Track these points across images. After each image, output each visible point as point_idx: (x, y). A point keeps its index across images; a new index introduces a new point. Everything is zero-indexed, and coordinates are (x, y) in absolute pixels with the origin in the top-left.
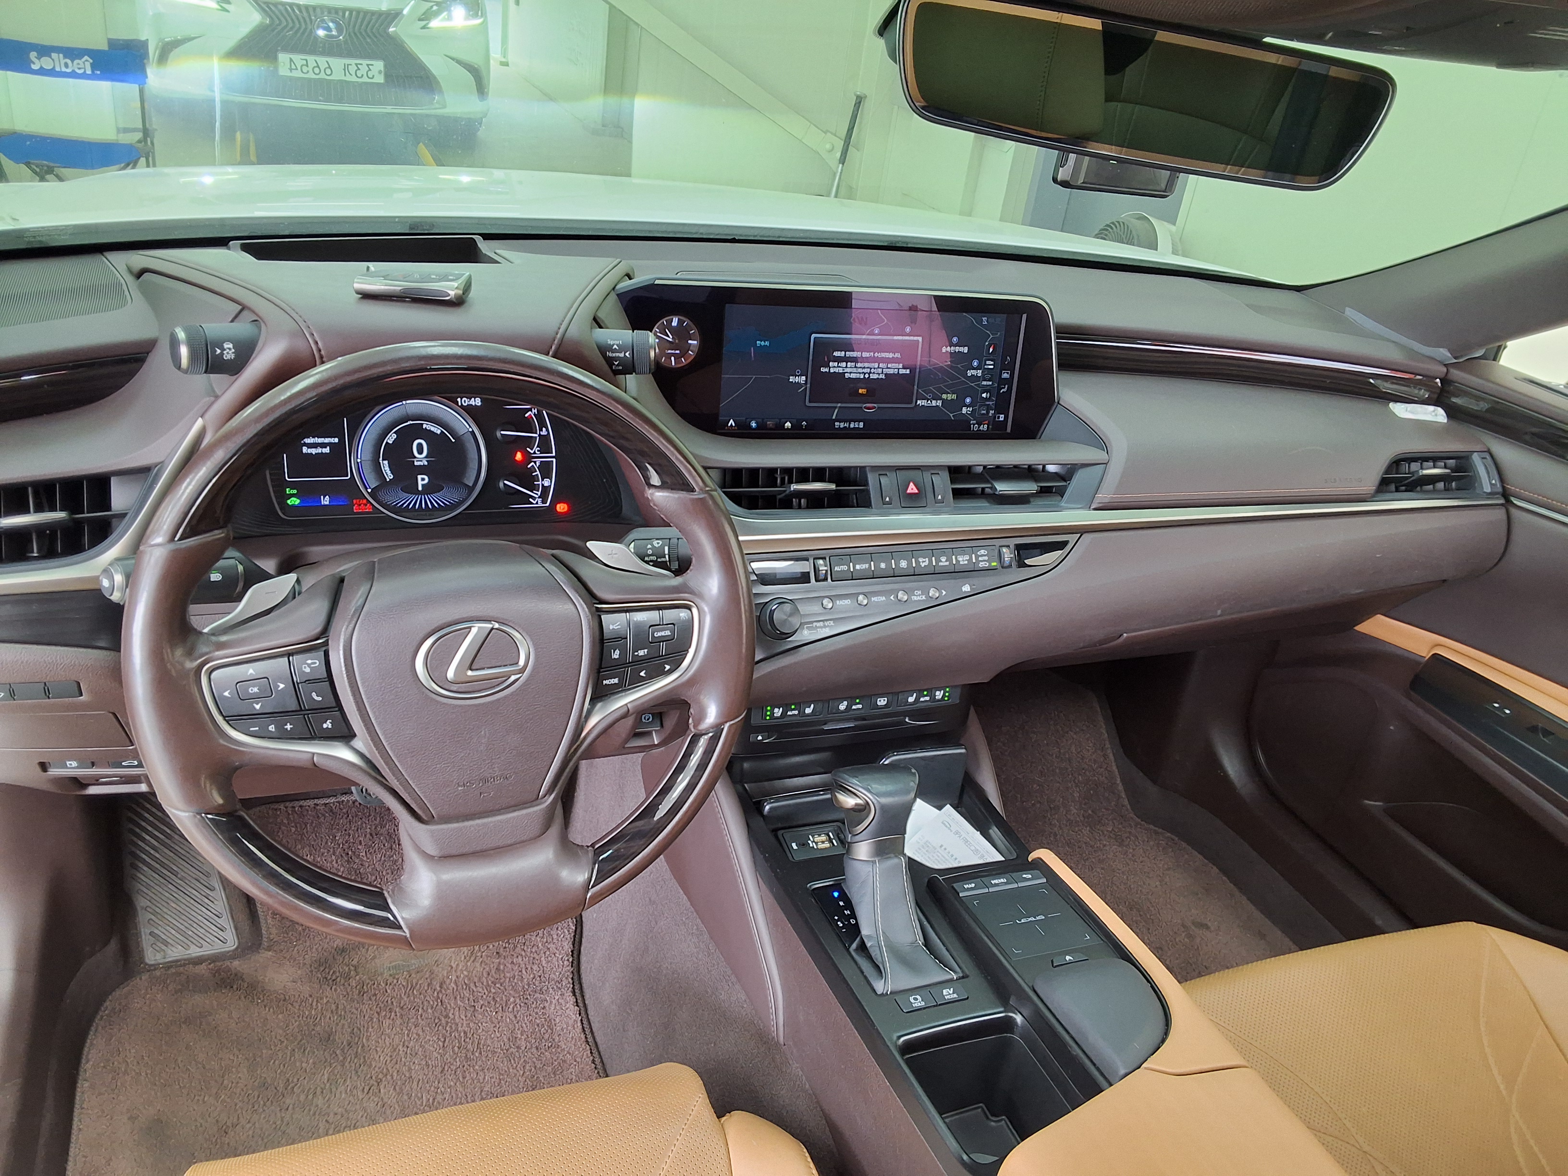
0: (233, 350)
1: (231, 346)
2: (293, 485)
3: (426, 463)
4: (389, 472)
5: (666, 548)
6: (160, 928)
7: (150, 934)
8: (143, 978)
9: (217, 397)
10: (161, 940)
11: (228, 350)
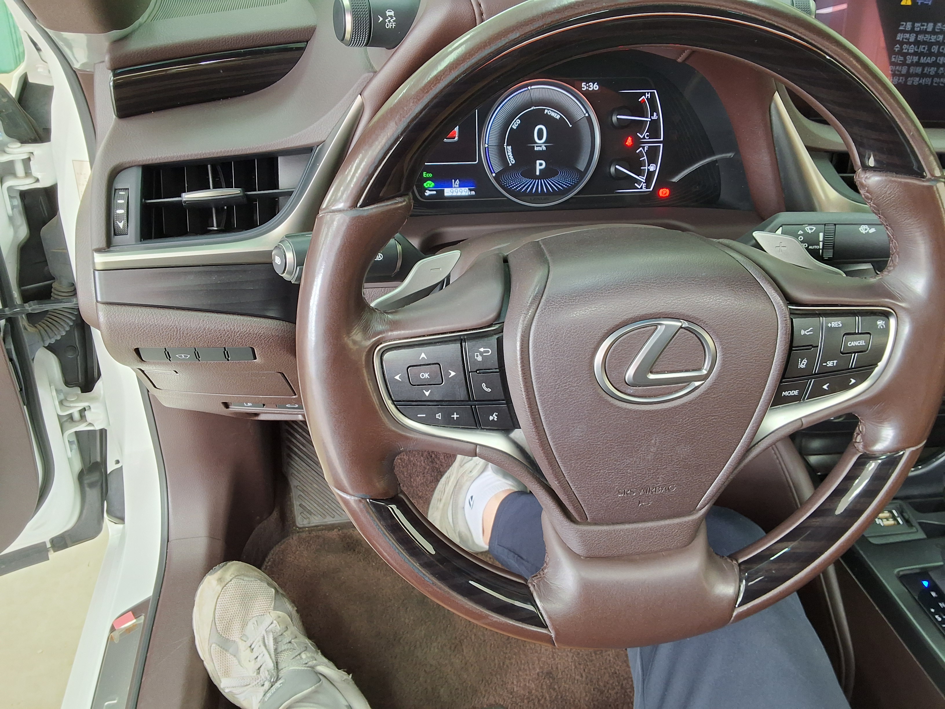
0: (394, 19)
1: (392, 13)
2: (429, 169)
3: (545, 148)
4: (511, 157)
5: (821, 235)
6: (306, 501)
7: (300, 505)
8: (294, 538)
9: (375, 73)
10: (307, 511)
11: (390, 18)
